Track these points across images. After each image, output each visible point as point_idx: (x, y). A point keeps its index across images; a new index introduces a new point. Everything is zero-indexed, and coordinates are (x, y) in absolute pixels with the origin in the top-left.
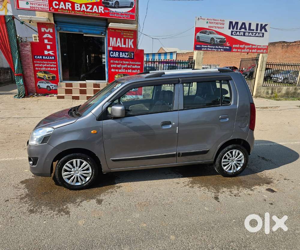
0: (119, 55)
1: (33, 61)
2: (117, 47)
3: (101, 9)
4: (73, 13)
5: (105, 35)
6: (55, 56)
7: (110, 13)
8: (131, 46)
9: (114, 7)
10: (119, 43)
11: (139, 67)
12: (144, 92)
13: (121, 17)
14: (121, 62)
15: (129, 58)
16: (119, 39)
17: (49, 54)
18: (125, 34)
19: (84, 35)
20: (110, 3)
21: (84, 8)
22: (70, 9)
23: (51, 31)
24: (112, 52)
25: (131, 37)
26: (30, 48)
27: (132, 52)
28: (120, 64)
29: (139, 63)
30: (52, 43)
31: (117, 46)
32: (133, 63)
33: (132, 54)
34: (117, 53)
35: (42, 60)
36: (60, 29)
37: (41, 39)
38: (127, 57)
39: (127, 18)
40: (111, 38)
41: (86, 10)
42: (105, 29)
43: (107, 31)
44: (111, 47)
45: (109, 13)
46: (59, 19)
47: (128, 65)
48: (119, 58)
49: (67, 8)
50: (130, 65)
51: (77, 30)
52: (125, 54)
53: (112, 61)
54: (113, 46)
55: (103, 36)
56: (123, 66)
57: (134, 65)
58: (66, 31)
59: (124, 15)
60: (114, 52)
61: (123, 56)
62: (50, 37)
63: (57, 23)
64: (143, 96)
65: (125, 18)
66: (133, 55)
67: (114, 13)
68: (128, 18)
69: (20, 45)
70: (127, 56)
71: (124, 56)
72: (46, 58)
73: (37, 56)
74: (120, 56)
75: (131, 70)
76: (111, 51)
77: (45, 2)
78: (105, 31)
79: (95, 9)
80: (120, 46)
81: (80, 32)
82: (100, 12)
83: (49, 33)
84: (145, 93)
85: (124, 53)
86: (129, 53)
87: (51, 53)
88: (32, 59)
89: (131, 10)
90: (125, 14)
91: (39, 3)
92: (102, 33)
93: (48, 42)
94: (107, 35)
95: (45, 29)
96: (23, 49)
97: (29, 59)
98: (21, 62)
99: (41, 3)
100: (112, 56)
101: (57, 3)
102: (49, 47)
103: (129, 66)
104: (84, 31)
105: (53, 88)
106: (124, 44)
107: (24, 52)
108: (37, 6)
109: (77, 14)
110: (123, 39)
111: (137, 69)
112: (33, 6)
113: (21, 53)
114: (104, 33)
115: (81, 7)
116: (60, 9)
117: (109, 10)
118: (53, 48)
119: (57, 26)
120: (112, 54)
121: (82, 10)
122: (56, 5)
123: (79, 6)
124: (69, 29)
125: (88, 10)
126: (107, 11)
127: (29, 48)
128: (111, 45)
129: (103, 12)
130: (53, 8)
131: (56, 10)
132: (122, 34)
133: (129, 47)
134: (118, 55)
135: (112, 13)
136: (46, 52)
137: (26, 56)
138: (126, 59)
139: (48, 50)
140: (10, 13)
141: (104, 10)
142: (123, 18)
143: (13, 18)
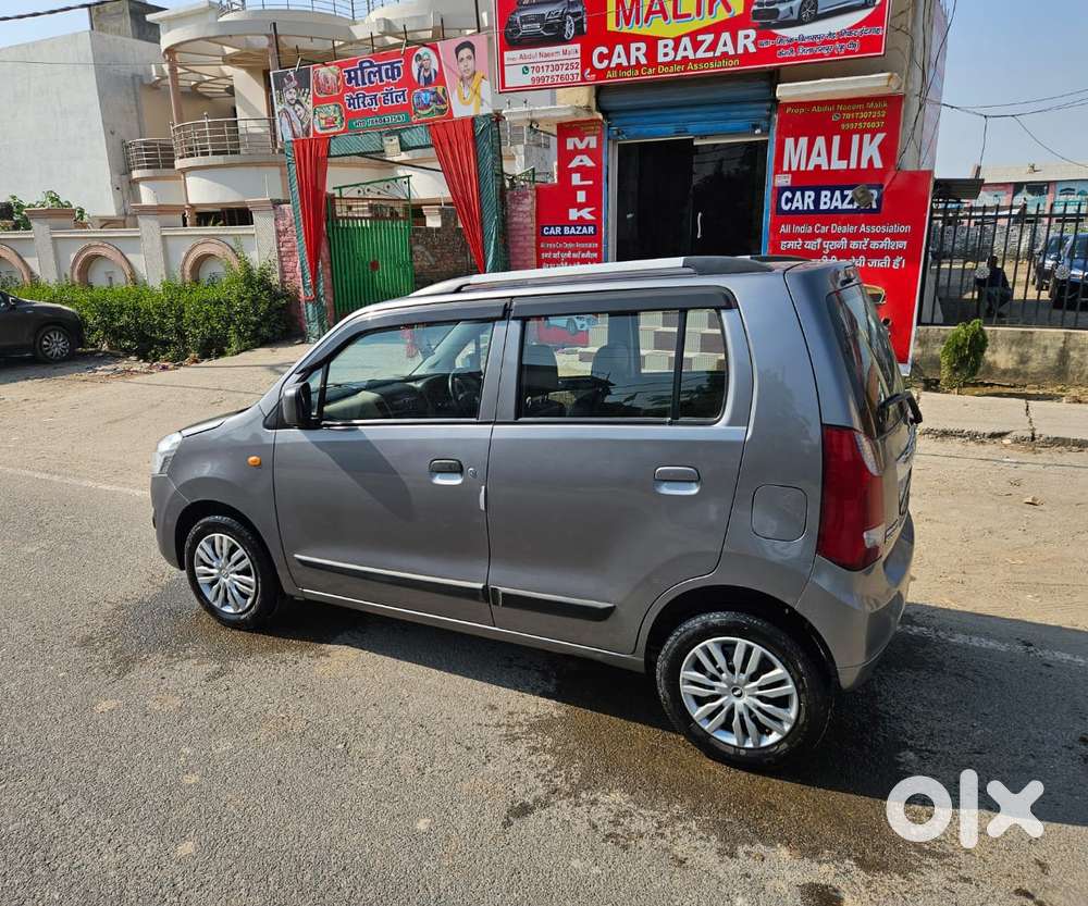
0: (817, 201)
1: (538, 243)
2: (810, 171)
3: (747, 39)
4: (650, 75)
5: (766, 131)
6: (596, 224)
7: (780, 47)
8: (870, 161)
9: (799, 22)
10: (819, 155)
11: (902, 244)
12: (919, 351)
13: (822, 56)
14: (824, 229)
15: (857, 211)
16: (820, 141)
17: (581, 218)
18: (848, 116)
19: (695, 143)
20: (781, 9)
21: (685, 49)
22: (643, 61)
23: (593, 145)
24: (788, 194)
25: (873, 125)
26: (532, 203)
27: (871, 187)
28: (820, 235)
29: (906, 229)
30: (591, 182)
31: (811, 167)
32: (875, 229)
33: (875, 193)
34: (807, 193)
35: (562, 237)
36: (619, 134)
37: (565, 173)
38: (850, 207)
39: (847, 53)
40: (789, 142)
41: (691, 57)
42: (770, 110)
43: (776, 116)
44: (785, 173)
45: (774, 48)
46: (613, 102)
47: (851, 237)
48: (815, 215)
49: (633, 63)
50: (858, 236)
51: (671, 128)
52: (844, 198)
53: (785, 229)
54: (794, 168)
55: (758, 135)
56: (830, 245)
57: (880, 237)
58: (637, 137)
59: (833, 42)
60: (798, 194)
61: (834, 204)
62: (588, 162)
63: (610, 116)
64: (914, 366)
65: (838, 55)
66: (875, 197)
67: (796, 45)
68: (853, 52)
69: (508, 197)
70: (851, 202)
71: (839, 204)
72: (573, 231)
73: (550, 227)
74: (822, 207)
75: (862, 259)
76: (786, 189)
77: (571, 57)
78: (769, 118)
79: (725, 43)
80: (825, 167)
81: (678, 133)
82: (740, 51)
83: (587, 151)
84: (922, 355)
85: (837, 193)
86: (858, 190)
87: (586, 213)
88: (534, 238)
89: (865, 20)
90: (841, 38)
91: (554, 63)
92: (755, 127)
93: (582, 179)
94: (774, 130)
95: (576, 140)
96: (515, 210)
97: (528, 238)
98: (506, 246)
99: (559, 63)
100: (786, 208)
101: (605, 50)
102: (581, 197)
103: (854, 245)
104: (693, 128)
105: (582, 326)
106: (840, 158)
107: (515, 219)
108: (550, 74)
109: (664, 73)
110: (836, 140)
111: (893, 254)
112: (540, 75)
113: (509, 221)
114: (764, 123)
115: (676, 49)
116: (612, 69)
117: (774, 36)
118: (594, 198)
119: (609, 126)
120: (789, 200)
121: (678, 58)
122: (602, 57)
123: (671, 43)
124: (645, 130)
125: (701, 54)
126: (766, 44)
127: (528, 204)
128: (786, 168)
129: (752, 49)
130: (594, 70)
131: (601, 74)
132: (835, 118)
133: (864, 165)
134: (814, 202)
135: (786, 47)
136: (573, 214)
137: (519, 230)
138: (843, 216)
139: (580, 207)
140: (487, 110)
141: (755, 43)
142: (833, 54)
143: (497, 118)
